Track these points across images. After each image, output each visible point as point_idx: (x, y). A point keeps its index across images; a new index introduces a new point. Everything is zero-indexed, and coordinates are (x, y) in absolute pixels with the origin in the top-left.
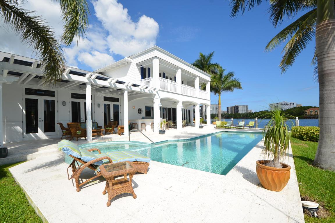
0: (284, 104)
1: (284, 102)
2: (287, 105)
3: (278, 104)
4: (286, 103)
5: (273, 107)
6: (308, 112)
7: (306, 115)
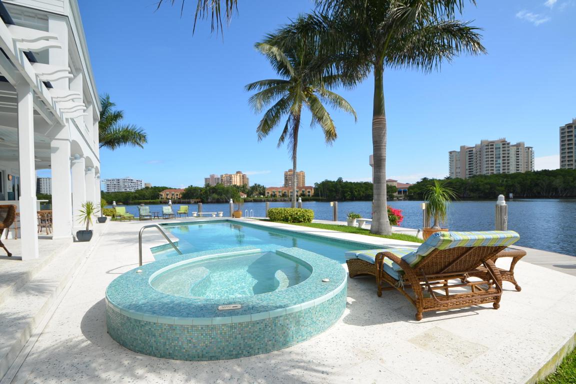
0: (128, 181)
1: (128, 179)
2: (131, 182)
3: (119, 180)
4: (132, 180)
5: (112, 186)
6: (163, 194)
7: (162, 198)
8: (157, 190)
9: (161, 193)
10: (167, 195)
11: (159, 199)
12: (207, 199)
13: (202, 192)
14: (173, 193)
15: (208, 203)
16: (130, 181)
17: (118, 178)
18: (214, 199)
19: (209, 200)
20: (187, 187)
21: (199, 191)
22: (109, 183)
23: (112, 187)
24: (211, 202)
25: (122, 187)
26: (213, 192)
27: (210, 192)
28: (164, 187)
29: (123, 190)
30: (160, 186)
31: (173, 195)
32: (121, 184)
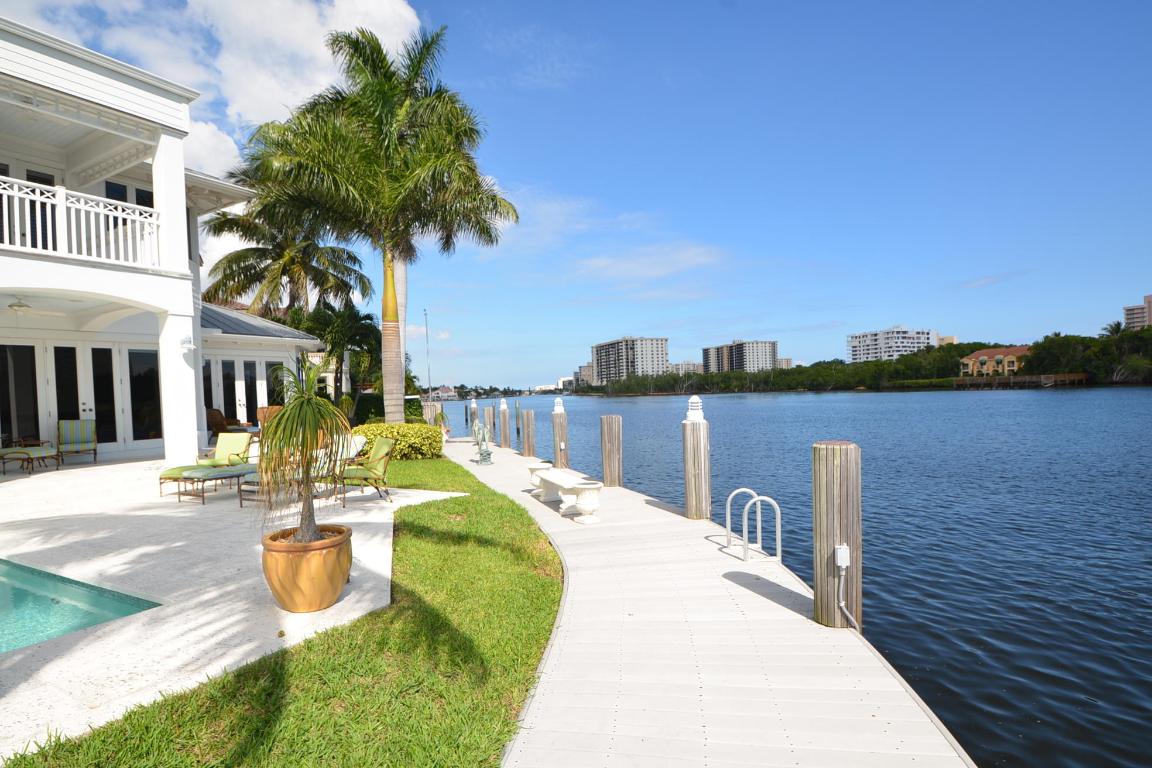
1: (896, 330)
2: (904, 338)
3: (876, 335)
4: (905, 332)
5: (862, 348)
6: (971, 364)
7: (966, 374)
8: (954, 353)
9: (965, 360)
10: (983, 364)
11: (957, 375)
12: (1110, 372)
13: (1088, 352)
14: (1000, 357)
15: (1112, 384)
16: (901, 335)
17: (874, 331)
18: (1135, 372)
19: (1116, 377)
20: (1040, 339)
21: (1080, 348)
22: (857, 344)
23: (862, 352)
24: (1125, 383)
25: (883, 350)
26: (1135, 350)
27: (1119, 348)
28: (975, 344)
29: (885, 357)
30: (966, 342)
31: (999, 362)
32: (881, 343)
